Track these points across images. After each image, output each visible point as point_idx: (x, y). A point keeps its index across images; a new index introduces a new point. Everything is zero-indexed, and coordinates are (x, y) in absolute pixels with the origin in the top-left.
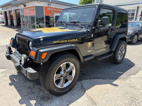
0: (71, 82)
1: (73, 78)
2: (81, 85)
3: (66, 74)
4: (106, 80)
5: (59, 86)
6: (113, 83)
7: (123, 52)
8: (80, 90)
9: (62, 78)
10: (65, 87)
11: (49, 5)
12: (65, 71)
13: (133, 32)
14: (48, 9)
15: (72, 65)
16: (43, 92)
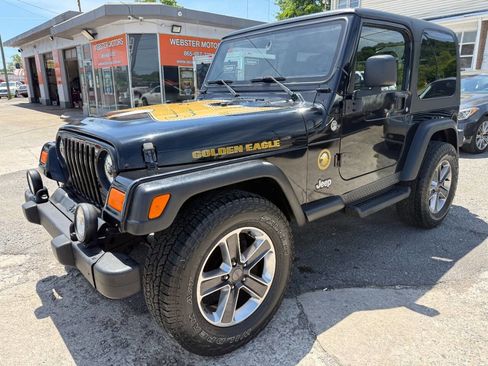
0: (260, 301)
1: (269, 285)
2: (298, 311)
3: (240, 272)
4: (389, 291)
5: (217, 320)
6: (419, 302)
7: (447, 184)
8: (296, 332)
9: (227, 288)
10: (237, 322)
11: (176, 29)
12: (236, 260)
13: (475, 109)
14: (172, 42)
15: (262, 237)
16: (159, 341)
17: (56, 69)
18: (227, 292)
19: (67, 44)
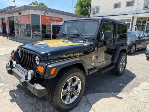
0: (77, 97)
1: (79, 92)
2: (86, 99)
3: (72, 89)
4: (110, 94)
5: (66, 102)
6: (117, 96)
7: (124, 64)
8: (86, 105)
9: (69, 93)
10: (71, 103)
11: (46, 14)
12: (71, 85)
13: (131, 42)
14: (45, 17)
15: (78, 79)
16: (48, 108)
17: (6, 23)
18: (68, 95)
19: (10, 15)
